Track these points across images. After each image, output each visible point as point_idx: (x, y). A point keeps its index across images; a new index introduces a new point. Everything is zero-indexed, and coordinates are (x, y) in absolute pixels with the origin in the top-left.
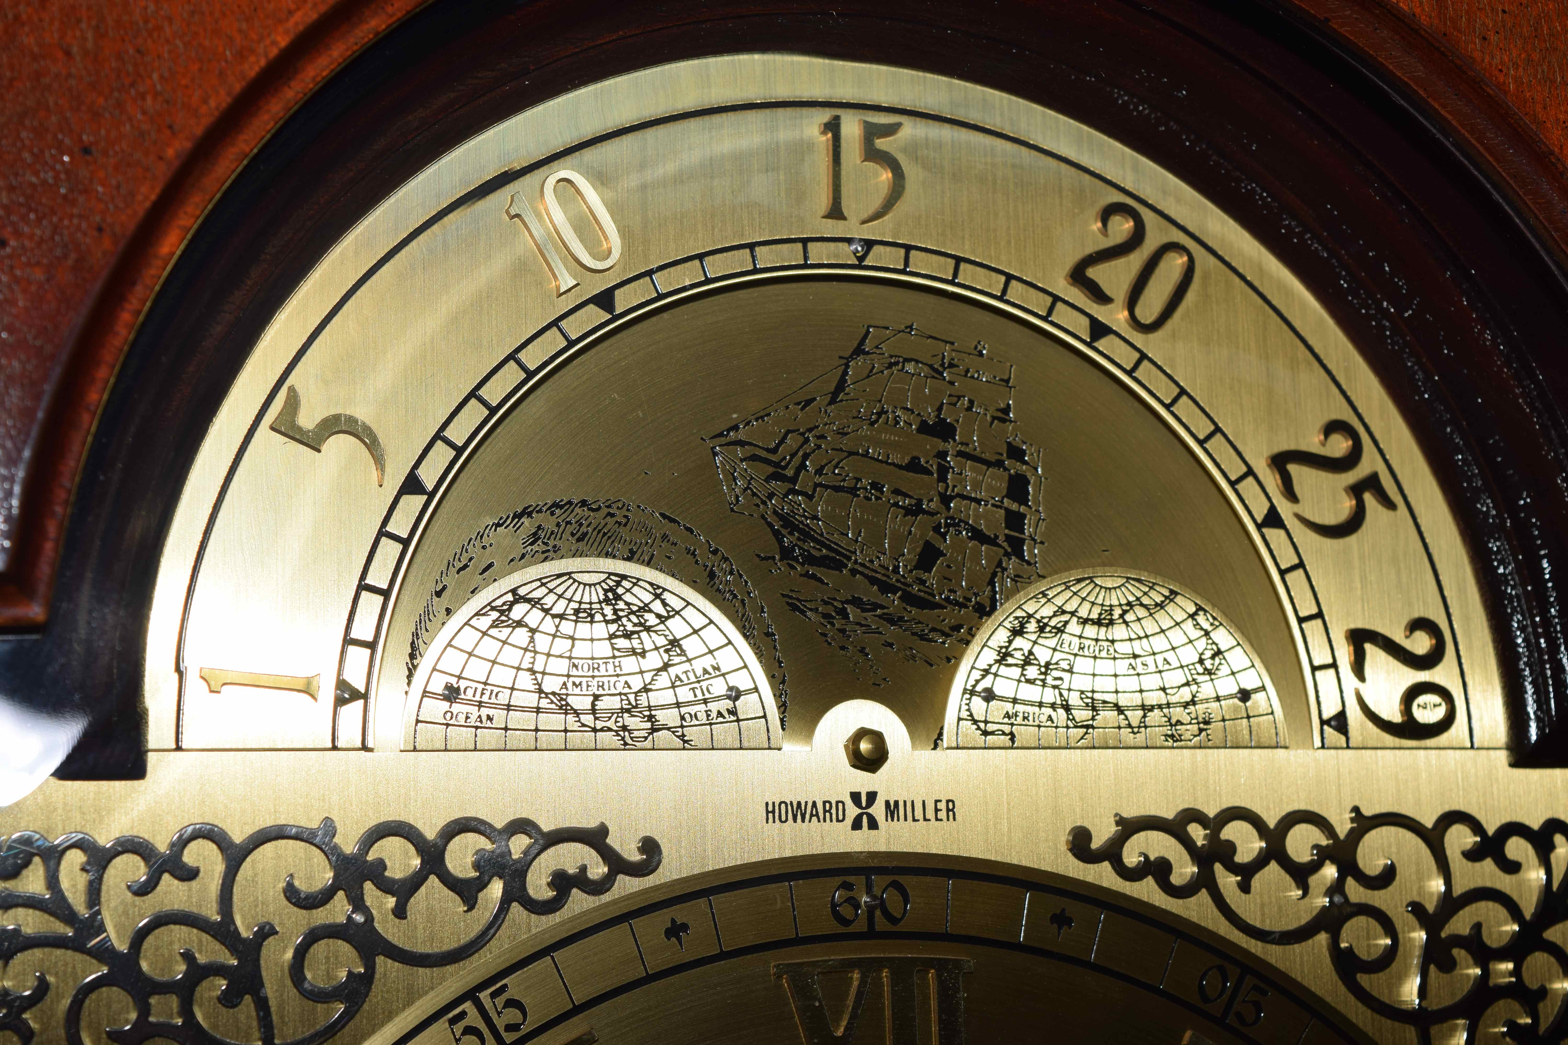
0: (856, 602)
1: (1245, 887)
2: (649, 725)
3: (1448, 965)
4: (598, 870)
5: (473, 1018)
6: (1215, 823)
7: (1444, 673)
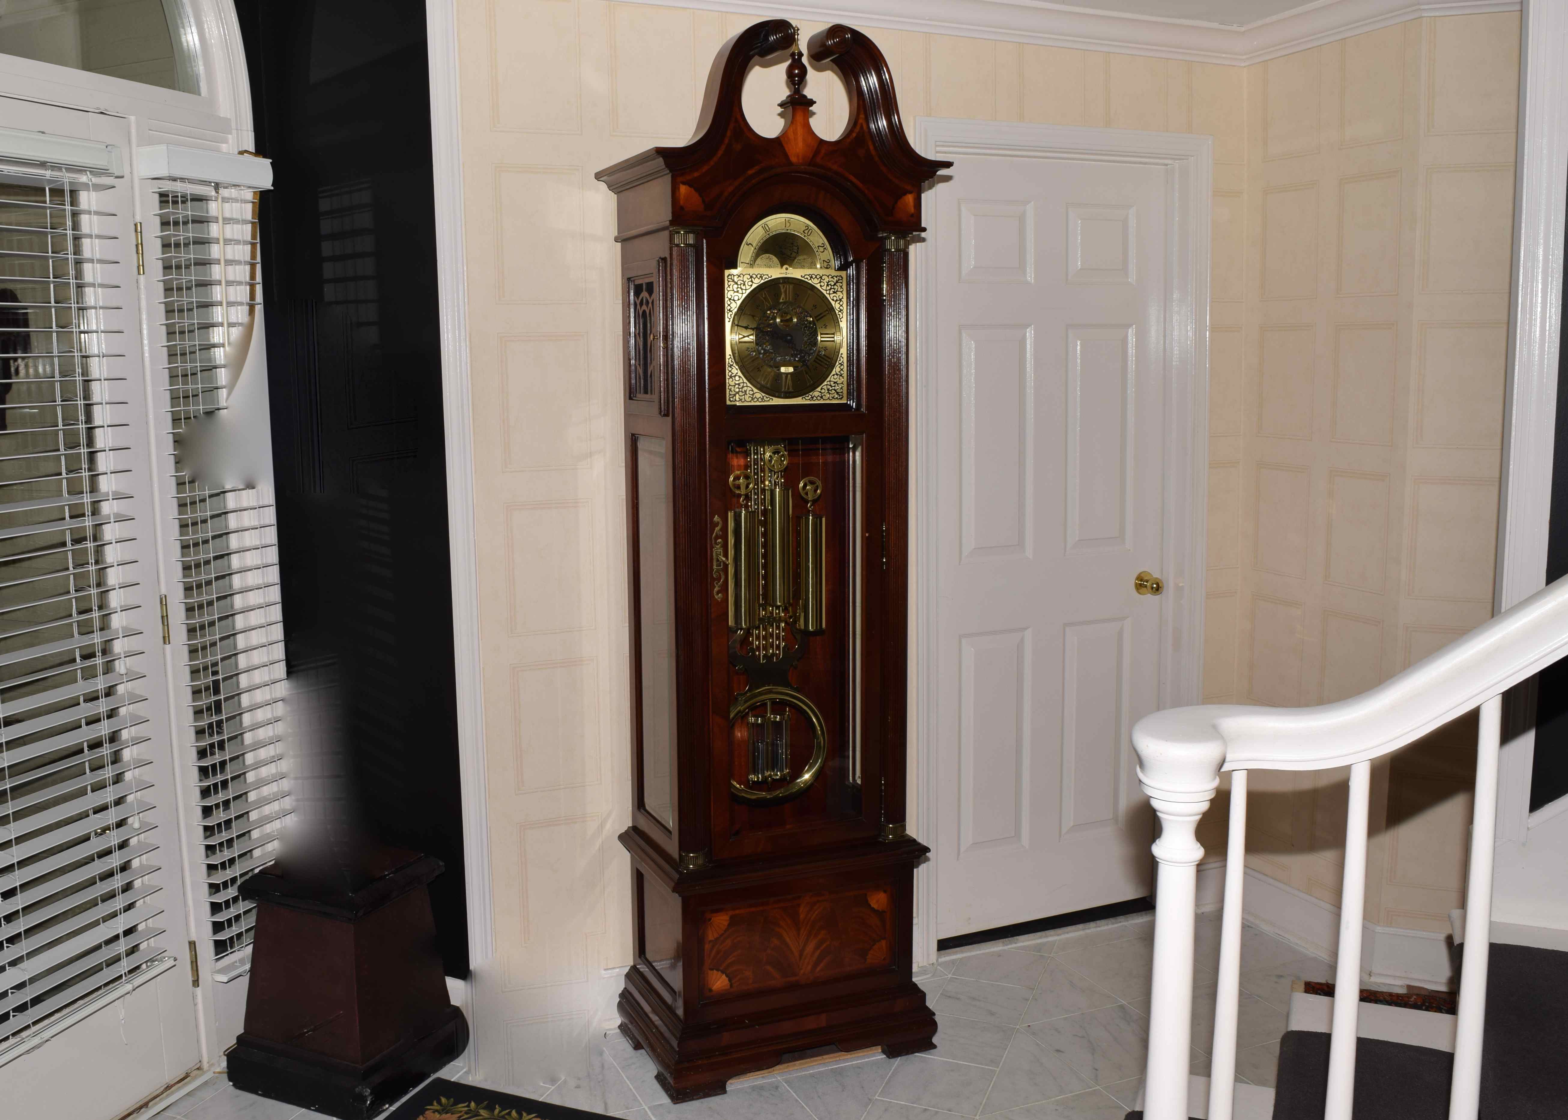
3: (828, 286)
6: (811, 275)
7: (830, 264)
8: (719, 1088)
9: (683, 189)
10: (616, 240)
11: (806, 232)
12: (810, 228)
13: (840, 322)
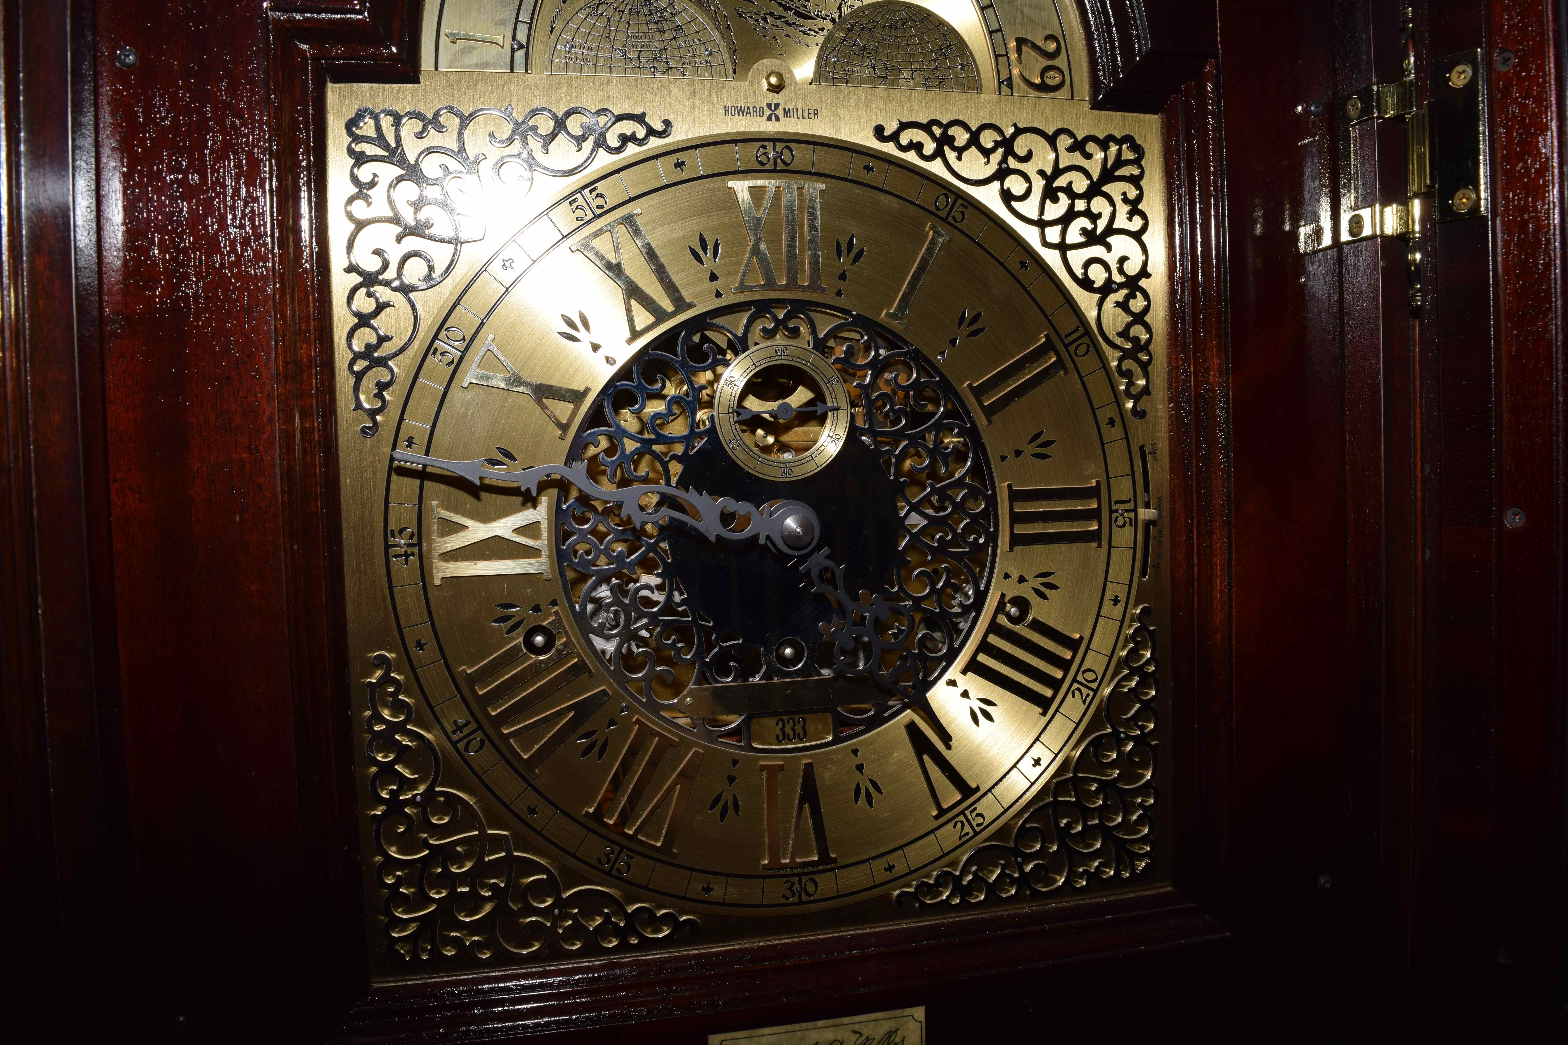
0: (772, 14)
1: (959, 158)
2: (666, 66)
3: (1055, 200)
4: (641, 133)
5: (581, 201)
6: (946, 127)
7: (1060, 62)
13: (1133, 423)
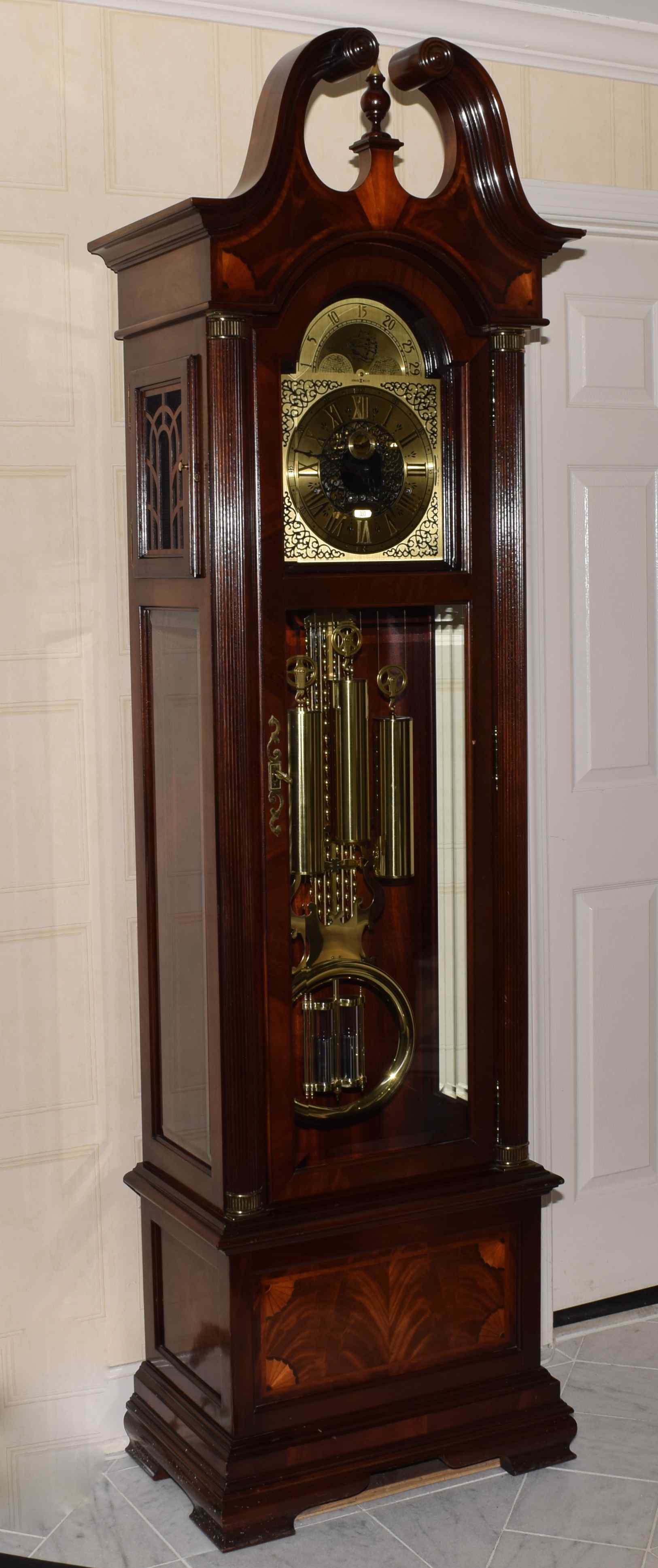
1: (398, 390)
6: (395, 384)
7: (418, 368)
8: (285, 1528)
9: (227, 259)
10: (117, 336)
11: (387, 323)
12: (392, 319)
13: (433, 450)
